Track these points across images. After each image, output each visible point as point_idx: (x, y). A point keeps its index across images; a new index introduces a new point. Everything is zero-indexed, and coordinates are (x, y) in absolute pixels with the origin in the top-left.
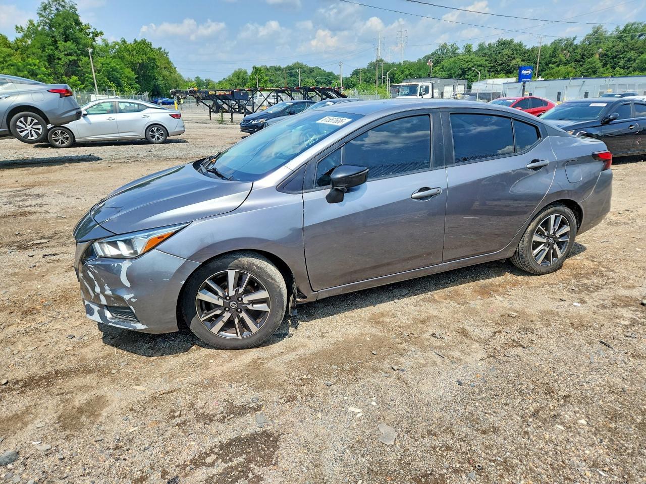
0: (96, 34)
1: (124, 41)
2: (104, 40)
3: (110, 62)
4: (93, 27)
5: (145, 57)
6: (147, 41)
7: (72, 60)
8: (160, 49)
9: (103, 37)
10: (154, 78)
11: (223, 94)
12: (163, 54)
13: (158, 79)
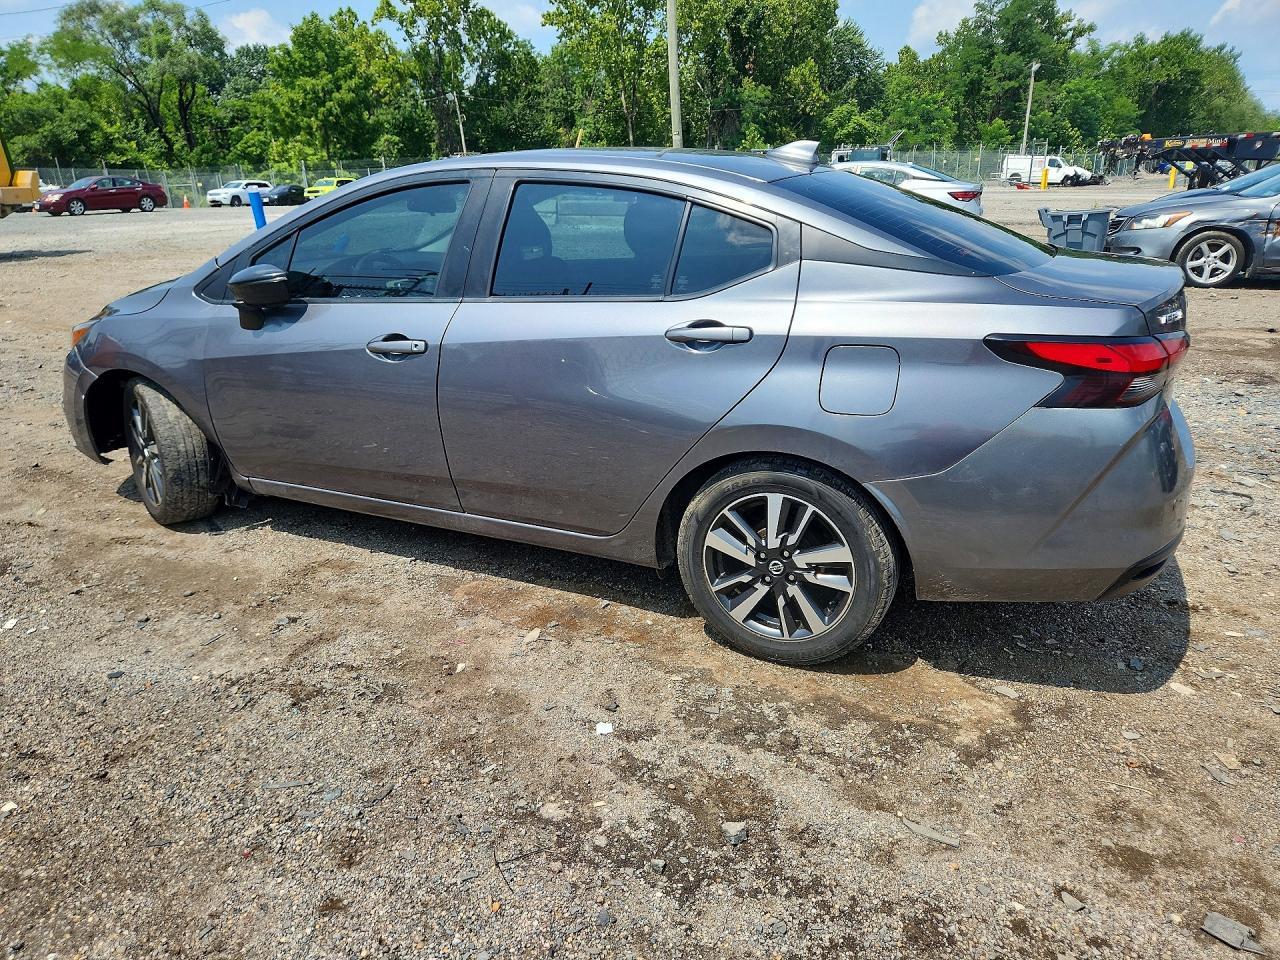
0: (1079, 32)
1: (1141, 41)
2: (1092, 42)
3: (1086, 87)
4: (1077, 17)
5: (1177, 70)
6: (1192, 35)
7: (1009, 89)
8: (1221, 48)
9: (1094, 35)
10: (1186, 114)
11: (1204, 145)
12: (1223, 61)
13: (1194, 116)
